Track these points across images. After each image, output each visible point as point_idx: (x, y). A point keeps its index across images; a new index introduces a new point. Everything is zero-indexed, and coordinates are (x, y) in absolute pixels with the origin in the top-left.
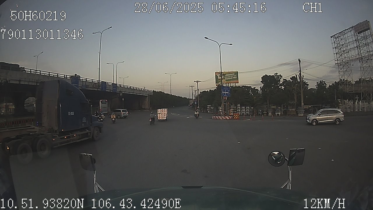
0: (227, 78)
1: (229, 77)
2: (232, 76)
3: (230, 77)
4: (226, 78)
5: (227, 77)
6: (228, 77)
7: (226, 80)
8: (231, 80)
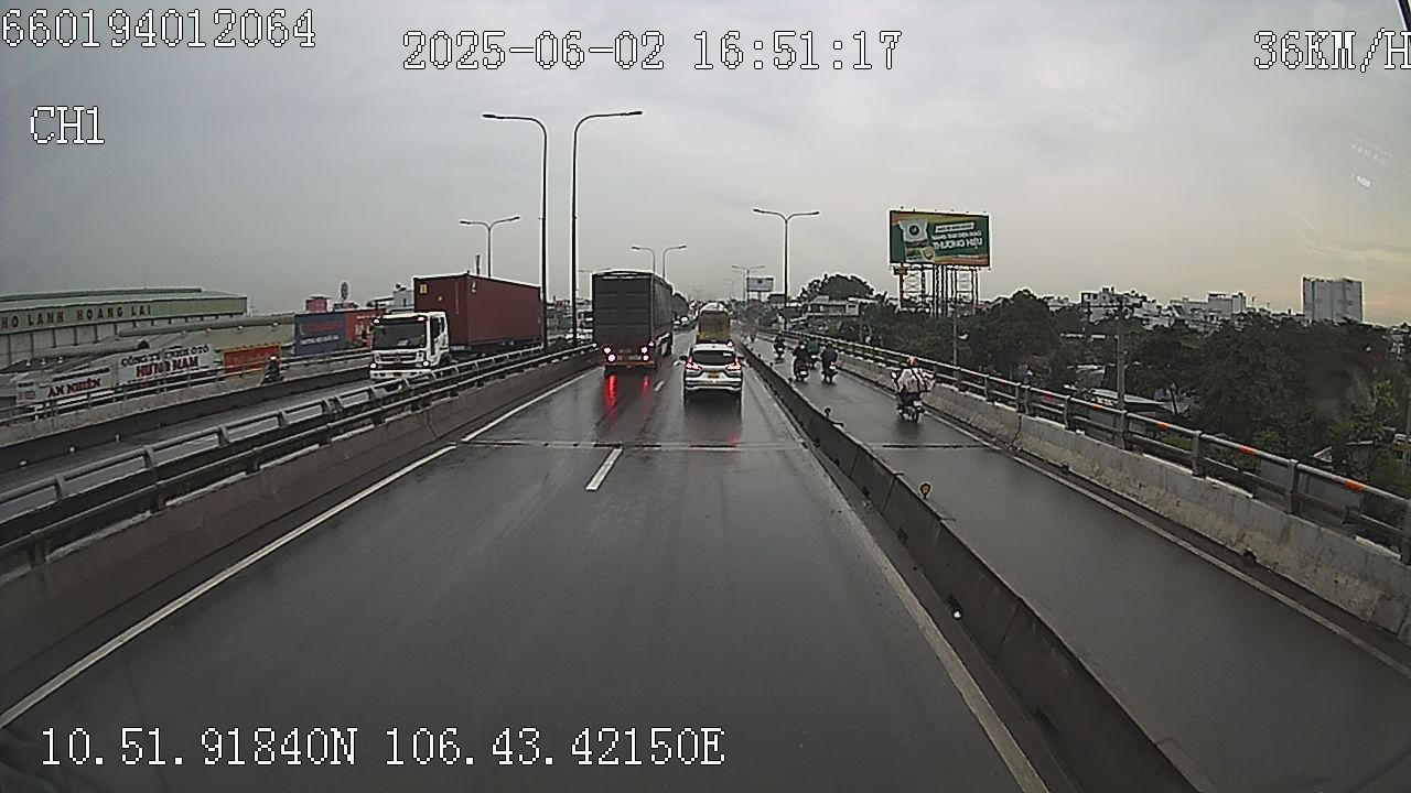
0: (944, 241)
1: (950, 236)
2: (962, 235)
3: (955, 236)
4: (939, 241)
5: (944, 237)
6: (948, 239)
7: (940, 252)
8: (956, 251)
